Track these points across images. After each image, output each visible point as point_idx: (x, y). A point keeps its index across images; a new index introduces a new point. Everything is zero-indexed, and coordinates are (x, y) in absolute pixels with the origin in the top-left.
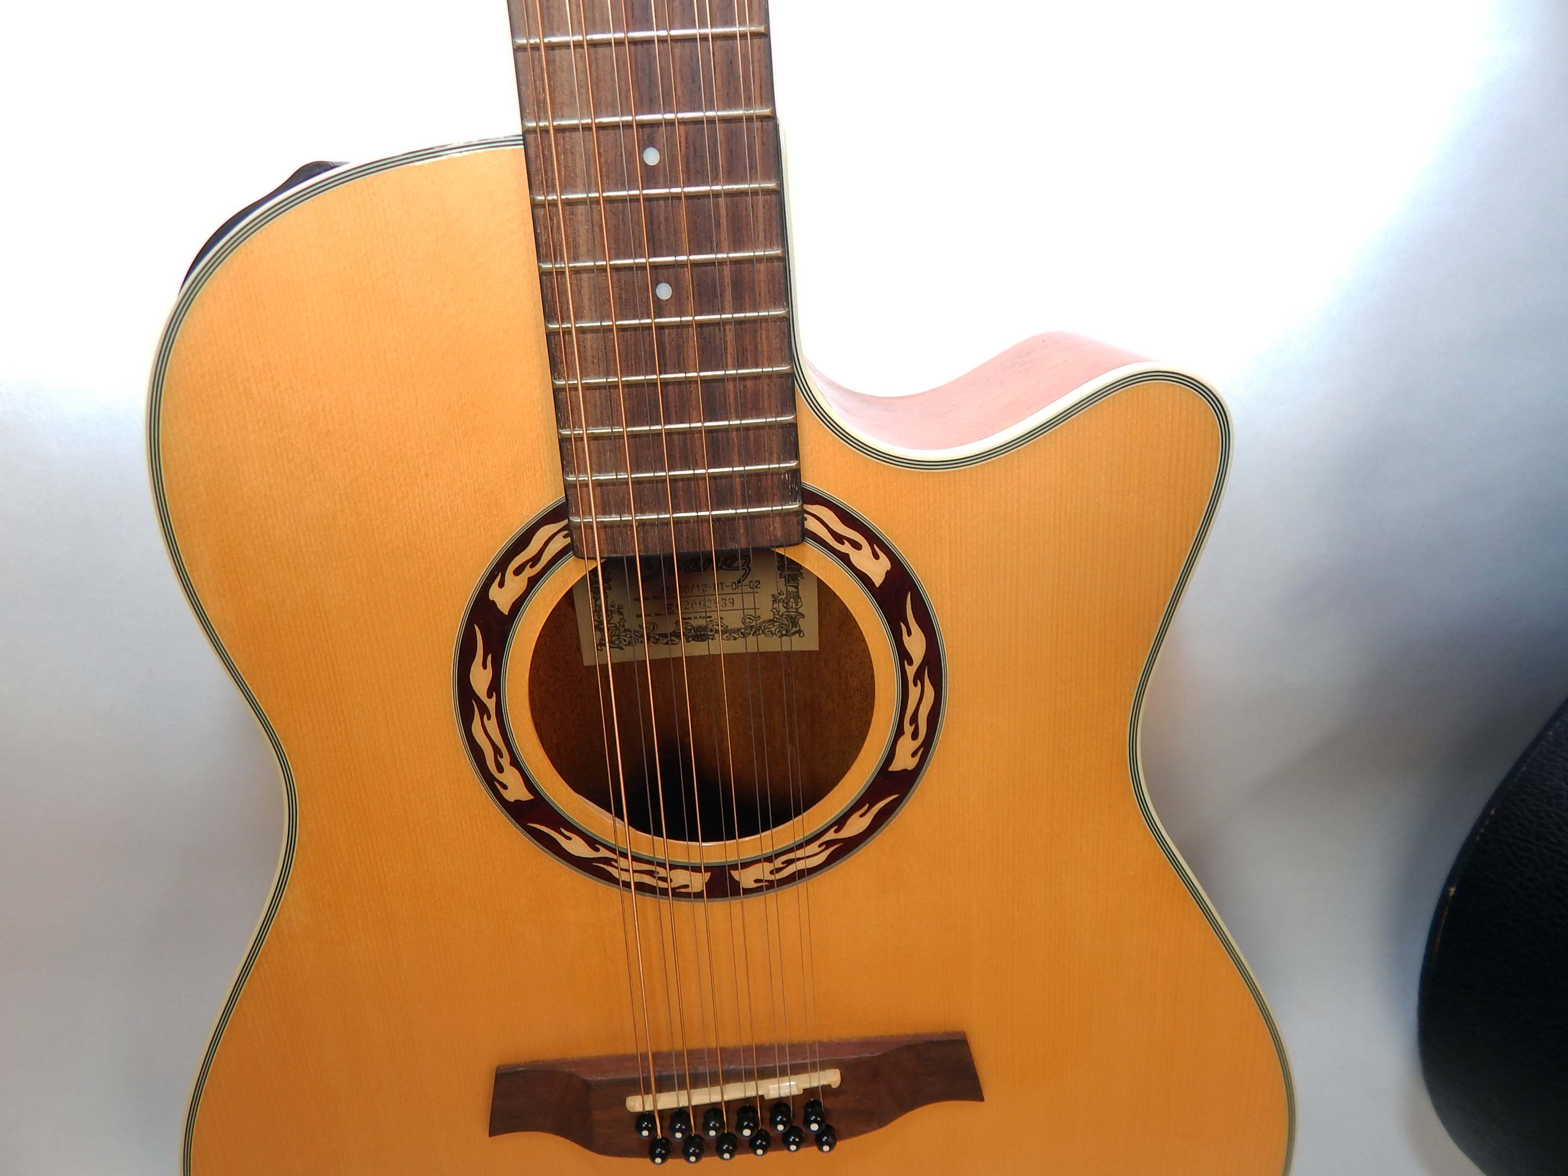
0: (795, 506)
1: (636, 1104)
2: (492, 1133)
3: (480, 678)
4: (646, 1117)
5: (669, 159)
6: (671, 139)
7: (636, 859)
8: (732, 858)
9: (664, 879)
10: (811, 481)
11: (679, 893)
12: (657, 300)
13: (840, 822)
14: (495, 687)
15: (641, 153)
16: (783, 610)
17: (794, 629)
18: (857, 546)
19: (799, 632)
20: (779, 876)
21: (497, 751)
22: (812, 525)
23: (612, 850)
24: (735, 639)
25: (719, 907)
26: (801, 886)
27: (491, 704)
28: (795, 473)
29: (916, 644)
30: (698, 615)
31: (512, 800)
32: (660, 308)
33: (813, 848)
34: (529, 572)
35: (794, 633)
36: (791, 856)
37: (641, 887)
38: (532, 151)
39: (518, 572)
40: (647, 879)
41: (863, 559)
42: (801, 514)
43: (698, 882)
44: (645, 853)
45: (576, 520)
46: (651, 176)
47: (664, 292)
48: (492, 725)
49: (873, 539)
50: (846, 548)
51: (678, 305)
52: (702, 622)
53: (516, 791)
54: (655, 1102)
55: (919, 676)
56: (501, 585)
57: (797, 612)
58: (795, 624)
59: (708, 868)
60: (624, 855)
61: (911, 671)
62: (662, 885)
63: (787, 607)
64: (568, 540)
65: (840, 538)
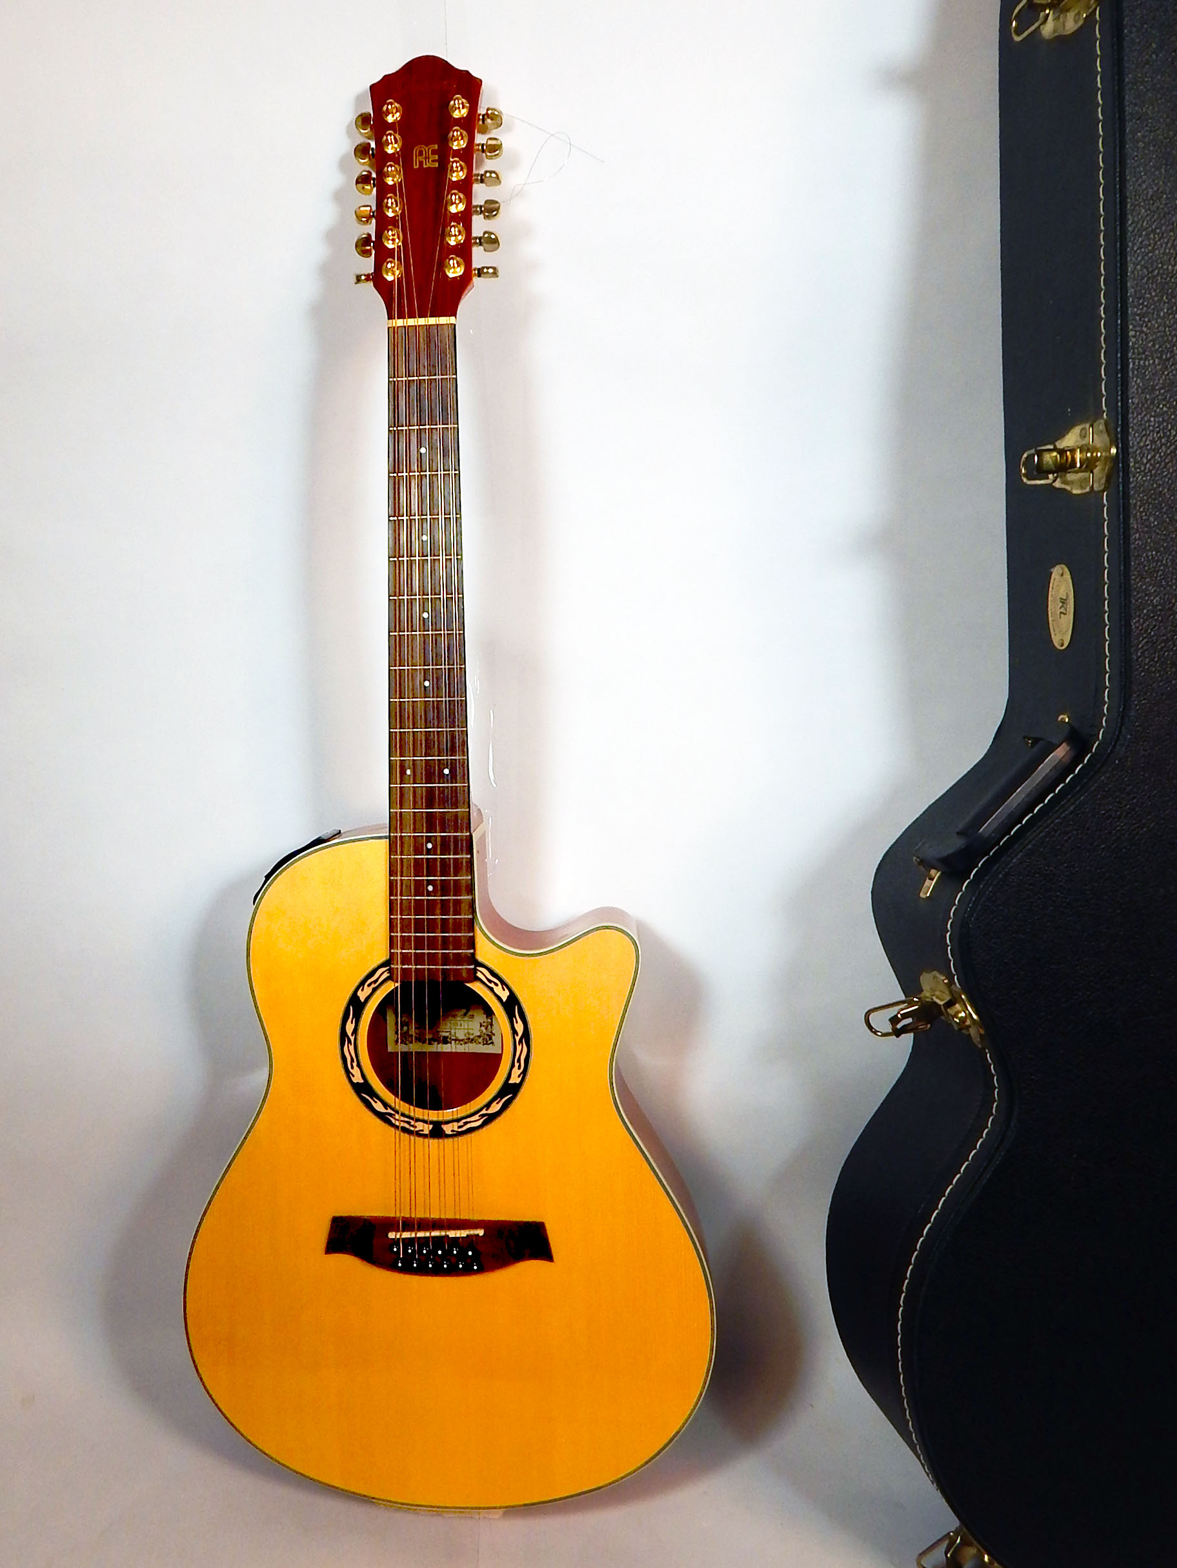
0: (472, 967)
1: (392, 1235)
2: (326, 1254)
3: (350, 1027)
4: (396, 1242)
5: (435, 847)
6: (436, 841)
7: (403, 1115)
8: (441, 1119)
9: (413, 1126)
10: (480, 958)
11: (419, 1134)
12: (427, 890)
13: (488, 1106)
14: (355, 1032)
15: (426, 844)
16: (484, 1031)
17: (489, 1042)
18: (496, 985)
19: (492, 1043)
20: (460, 1130)
21: (352, 1060)
22: (479, 975)
23: (393, 1109)
24: (461, 1044)
25: (434, 1142)
26: (468, 1136)
27: (352, 1039)
28: (473, 954)
29: (519, 1027)
30: (444, 1030)
31: (355, 1082)
32: (429, 894)
33: (476, 1117)
34: (373, 986)
35: (490, 1044)
36: (468, 1120)
37: (404, 1130)
38: (391, 842)
39: (369, 985)
40: (407, 1126)
41: (498, 990)
42: (475, 971)
43: (427, 1129)
44: (407, 1113)
45: (392, 966)
46: (429, 852)
47: (430, 888)
48: (352, 1048)
49: (503, 983)
50: (492, 985)
51: (434, 893)
52: (447, 1034)
53: (357, 1079)
54: (401, 1236)
55: (520, 1041)
56: (362, 990)
57: (491, 1032)
58: (491, 1039)
59: (432, 1122)
60: (397, 1112)
61: (518, 1039)
62: (412, 1129)
63: (486, 1029)
64: (389, 974)
65: (490, 981)
